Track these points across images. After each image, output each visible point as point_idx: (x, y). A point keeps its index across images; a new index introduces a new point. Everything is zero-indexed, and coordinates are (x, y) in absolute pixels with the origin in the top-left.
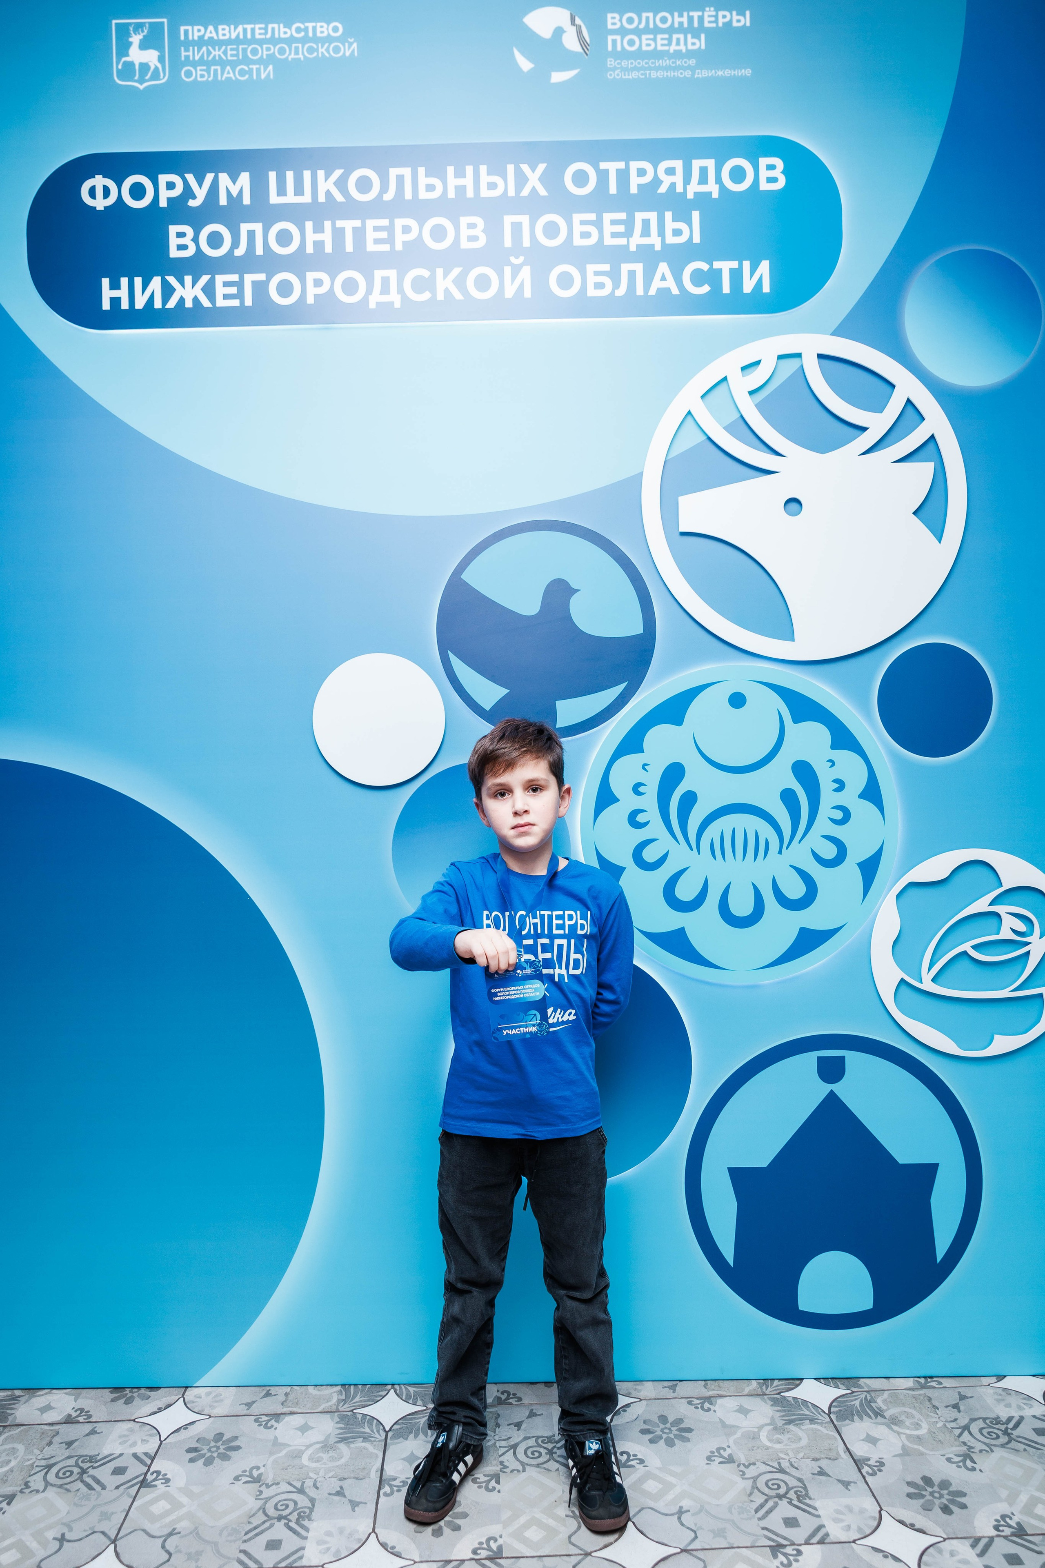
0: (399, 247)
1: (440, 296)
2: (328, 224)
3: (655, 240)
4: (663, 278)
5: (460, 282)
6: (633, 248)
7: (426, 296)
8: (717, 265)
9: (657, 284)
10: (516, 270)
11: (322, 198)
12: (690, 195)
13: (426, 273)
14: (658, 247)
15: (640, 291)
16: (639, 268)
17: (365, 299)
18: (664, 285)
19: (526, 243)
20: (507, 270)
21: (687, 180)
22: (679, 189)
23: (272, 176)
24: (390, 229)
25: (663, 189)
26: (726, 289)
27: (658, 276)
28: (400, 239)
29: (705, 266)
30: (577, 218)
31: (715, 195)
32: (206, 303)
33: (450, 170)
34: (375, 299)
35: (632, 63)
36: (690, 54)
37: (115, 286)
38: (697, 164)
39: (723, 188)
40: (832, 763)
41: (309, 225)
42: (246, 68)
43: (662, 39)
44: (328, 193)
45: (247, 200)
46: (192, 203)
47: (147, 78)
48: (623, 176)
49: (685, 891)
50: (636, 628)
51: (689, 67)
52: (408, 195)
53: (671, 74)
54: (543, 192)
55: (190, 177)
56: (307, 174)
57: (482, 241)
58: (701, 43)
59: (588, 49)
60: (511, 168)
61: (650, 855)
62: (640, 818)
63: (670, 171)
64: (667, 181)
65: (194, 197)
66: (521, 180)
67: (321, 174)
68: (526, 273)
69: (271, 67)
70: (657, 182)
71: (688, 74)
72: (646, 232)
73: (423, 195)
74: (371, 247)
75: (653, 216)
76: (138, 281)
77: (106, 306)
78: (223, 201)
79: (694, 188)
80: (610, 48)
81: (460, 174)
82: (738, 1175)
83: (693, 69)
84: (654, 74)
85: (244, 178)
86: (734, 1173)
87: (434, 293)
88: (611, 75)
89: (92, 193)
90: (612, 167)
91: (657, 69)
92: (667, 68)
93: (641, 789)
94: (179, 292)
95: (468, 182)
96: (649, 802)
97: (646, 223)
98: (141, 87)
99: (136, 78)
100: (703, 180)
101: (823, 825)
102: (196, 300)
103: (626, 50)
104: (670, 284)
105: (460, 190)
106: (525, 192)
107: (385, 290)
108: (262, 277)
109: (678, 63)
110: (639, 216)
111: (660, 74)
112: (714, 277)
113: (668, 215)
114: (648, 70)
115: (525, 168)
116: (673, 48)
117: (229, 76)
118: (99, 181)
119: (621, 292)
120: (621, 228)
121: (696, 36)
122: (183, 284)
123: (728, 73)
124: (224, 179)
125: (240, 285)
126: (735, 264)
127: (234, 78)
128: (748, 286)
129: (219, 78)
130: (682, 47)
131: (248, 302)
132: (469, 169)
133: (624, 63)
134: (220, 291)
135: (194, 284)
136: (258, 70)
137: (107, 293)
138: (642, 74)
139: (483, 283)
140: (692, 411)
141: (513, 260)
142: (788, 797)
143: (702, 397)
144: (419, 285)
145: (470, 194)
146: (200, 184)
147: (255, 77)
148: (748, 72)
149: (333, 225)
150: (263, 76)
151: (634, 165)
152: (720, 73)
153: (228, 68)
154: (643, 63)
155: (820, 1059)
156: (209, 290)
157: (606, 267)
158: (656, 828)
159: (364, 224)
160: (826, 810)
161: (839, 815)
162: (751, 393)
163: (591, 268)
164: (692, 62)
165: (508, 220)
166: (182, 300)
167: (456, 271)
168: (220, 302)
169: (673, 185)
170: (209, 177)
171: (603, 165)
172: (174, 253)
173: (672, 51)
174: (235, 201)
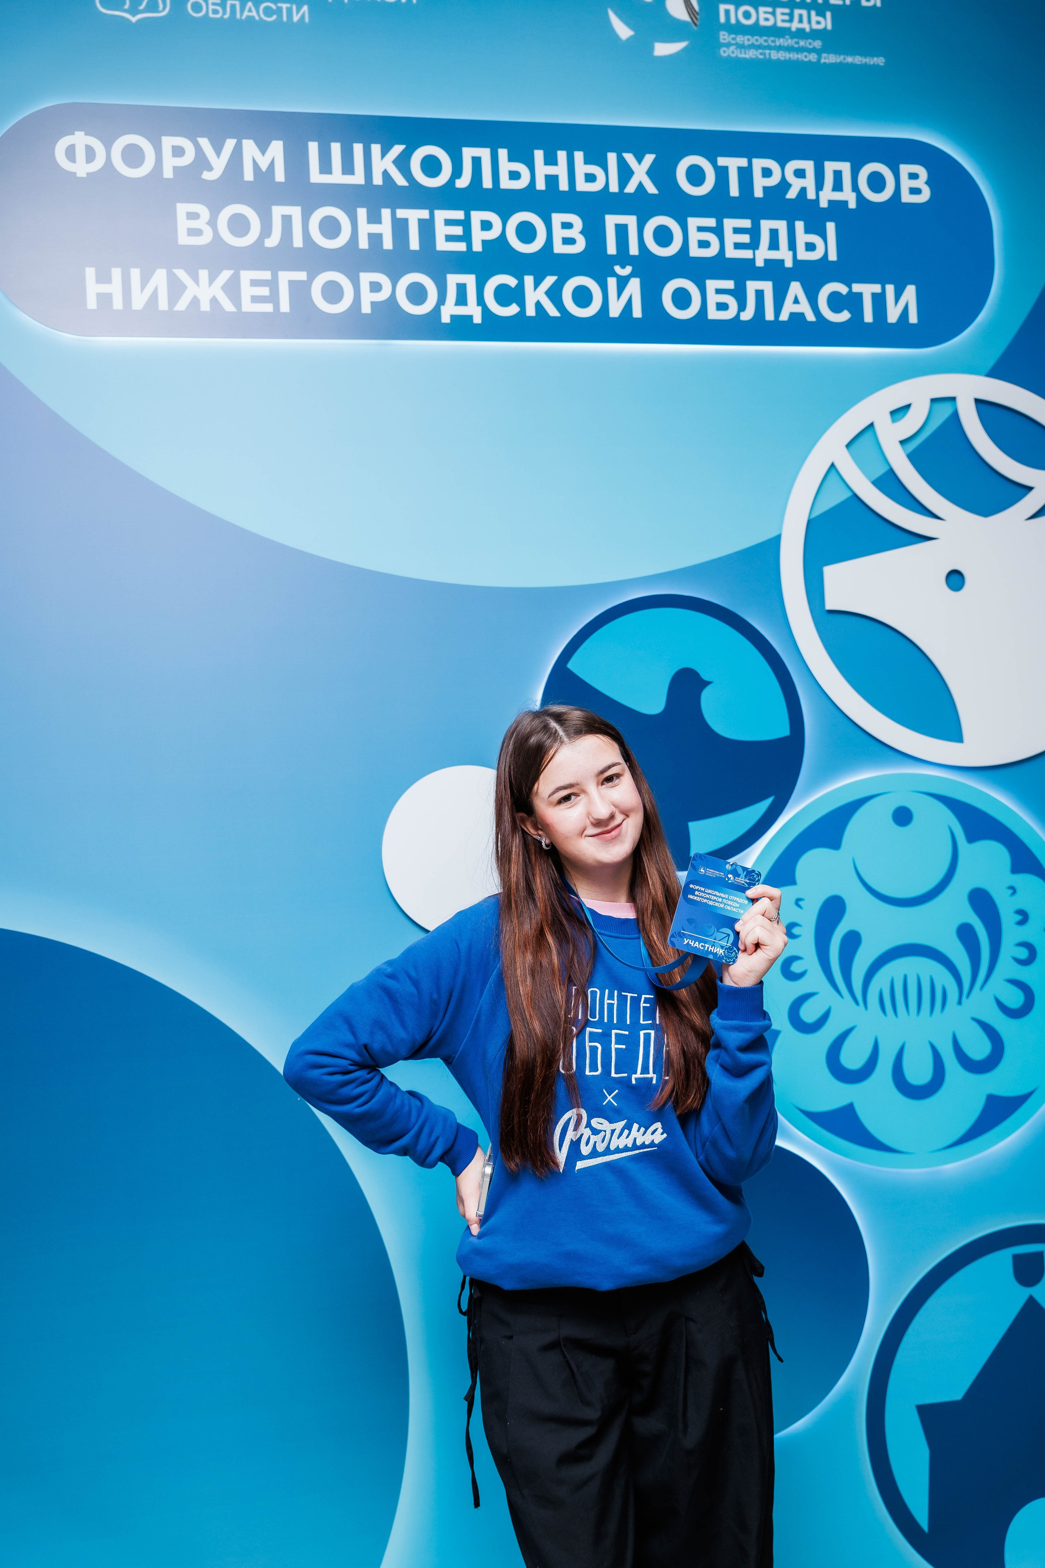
0: (477, 247)
1: (531, 311)
2: (386, 213)
3: (784, 254)
4: (796, 301)
5: (554, 294)
6: (760, 263)
7: (513, 310)
8: (857, 288)
9: (788, 308)
10: (622, 283)
11: (378, 180)
12: (824, 204)
13: (512, 282)
14: (789, 264)
15: (770, 316)
16: (767, 287)
17: (436, 311)
18: (797, 309)
19: (634, 250)
20: (612, 282)
21: (819, 186)
22: (811, 195)
23: (313, 148)
24: (466, 224)
25: (792, 194)
26: (868, 317)
27: (789, 298)
28: (479, 237)
29: (843, 289)
30: (693, 222)
31: (852, 205)
32: (228, 306)
33: (539, 155)
34: (449, 311)
35: (749, 40)
36: (815, 34)
37: (104, 278)
38: (830, 167)
39: (860, 198)
40: (1013, 890)
41: (362, 213)
42: (273, 6)
43: (783, 14)
44: (386, 174)
45: (280, 176)
46: (207, 176)
47: (141, 8)
48: (745, 175)
49: (851, 1057)
50: (782, 729)
51: (814, 50)
52: (487, 183)
53: (794, 56)
54: (651, 189)
55: (204, 142)
56: (358, 149)
57: (580, 246)
58: (826, 23)
59: (696, 19)
60: (612, 158)
61: (809, 1014)
62: (796, 968)
63: (800, 174)
64: (796, 185)
65: (210, 168)
66: (625, 173)
67: (376, 149)
68: (634, 287)
69: (305, 8)
70: (784, 185)
71: (813, 57)
72: (774, 245)
73: (506, 183)
74: (442, 245)
75: (781, 226)
76: (135, 274)
77: (92, 303)
78: (249, 175)
79: (827, 196)
80: (722, 19)
81: (551, 160)
82: (928, 1413)
83: (819, 52)
84: (775, 55)
85: (277, 148)
86: (924, 1411)
87: (522, 304)
88: (724, 52)
89: (70, 152)
90: (733, 164)
91: (779, 48)
92: (789, 49)
93: (795, 931)
94: (191, 290)
95: (560, 170)
96: (806, 946)
97: (774, 233)
98: (134, 19)
99: (127, 7)
100: (838, 186)
101: (1006, 967)
102: (214, 301)
103: (741, 23)
104: (805, 308)
105: (552, 180)
106: (631, 188)
107: (462, 300)
108: (302, 276)
109: (802, 43)
110: (766, 225)
111: (782, 55)
112: (853, 302)
113: (799, 225)
114: (769, 49)
115: (629, 158)
116: (795, 25)
117: (250, 14)
118: (80, 139)
119: (747, 315)
120: (745, 238)
121: (820, 13)
122: (196, 280)
123: (858, 60)
124: (249, 147)
125: (273, 284)
126: (877, 288)
127: (257, 18)
128: (893, 315)
129: (238, 16)
130: (805, 26)
131: (285, 306)
132: (562, 155)
133: (740, 39)
134: (247, 291)
135: (212, 280)
136: (289, 10)
137: (93, 289)
138: (761, 54)
139: (582, 297)
140: (837, 465)
141: (617, 269)
142: (966, 934)
143: (848, 446)
144: (504, 295)
145: (564, 186)
146: (218, 151)
147: (285, 19)
148: (880, 61)
149: (393, 214)
150: (296, 18)
151: (759, 164)
152: (849, 59)
153: (250, 4)
154: (761, 40)
155: (1017, 1258)
156: (233, 289)
157: (730, 284)
158: (815, 979)
159: (432, 215)
160: (1009, 949)
161: (1023, 954)
162: (902, 442)
163: (712, 285)
164: (818, 44)
165: (611, 221)
166: (195, 301)
167: (550, 281)
168: (248, 306)
169: (803, 191)
170: (230, 144)
171: (722, 161)
172: (183, 239)
173: (794, 29)
174: (264, 176)
